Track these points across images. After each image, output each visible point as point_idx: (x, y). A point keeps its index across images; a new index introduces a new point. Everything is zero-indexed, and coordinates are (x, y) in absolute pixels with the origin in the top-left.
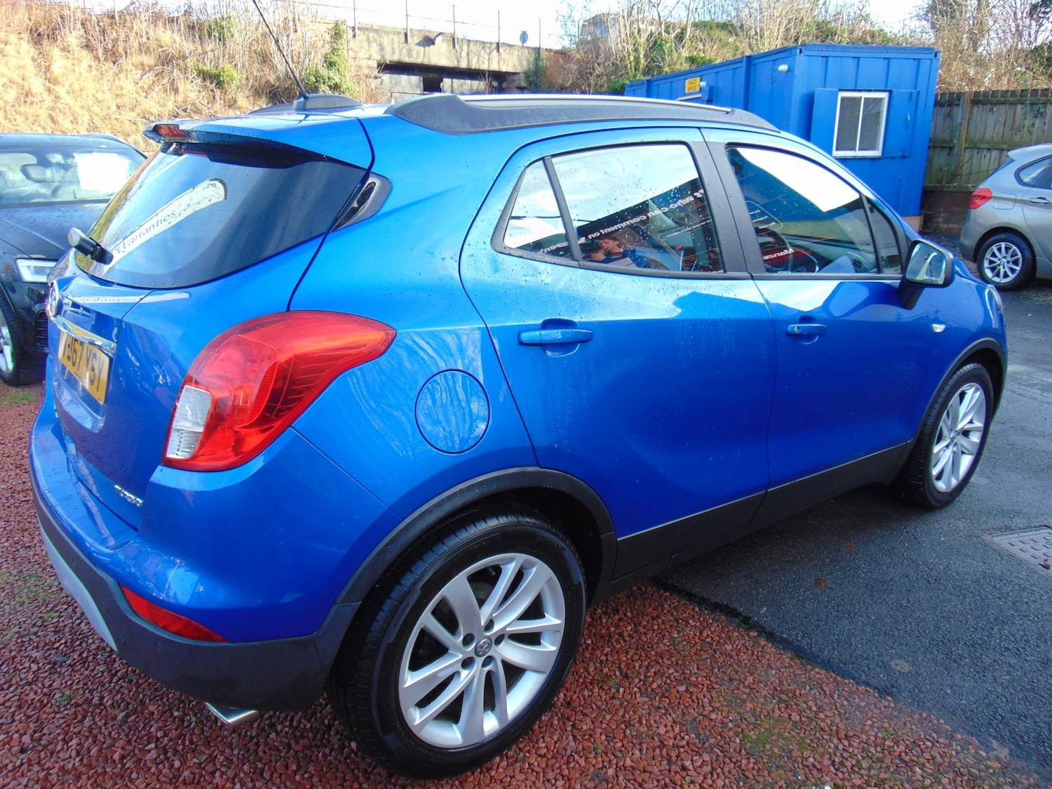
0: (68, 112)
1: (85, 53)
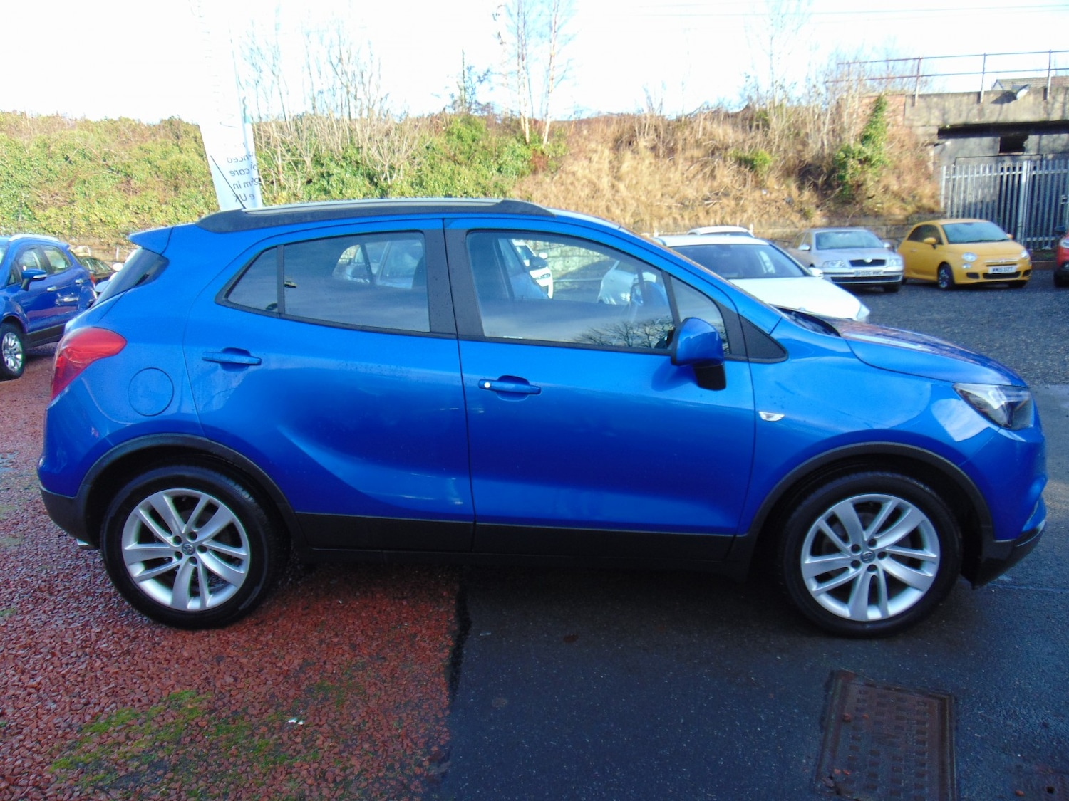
0: (621, 202)
1: (649, 153)
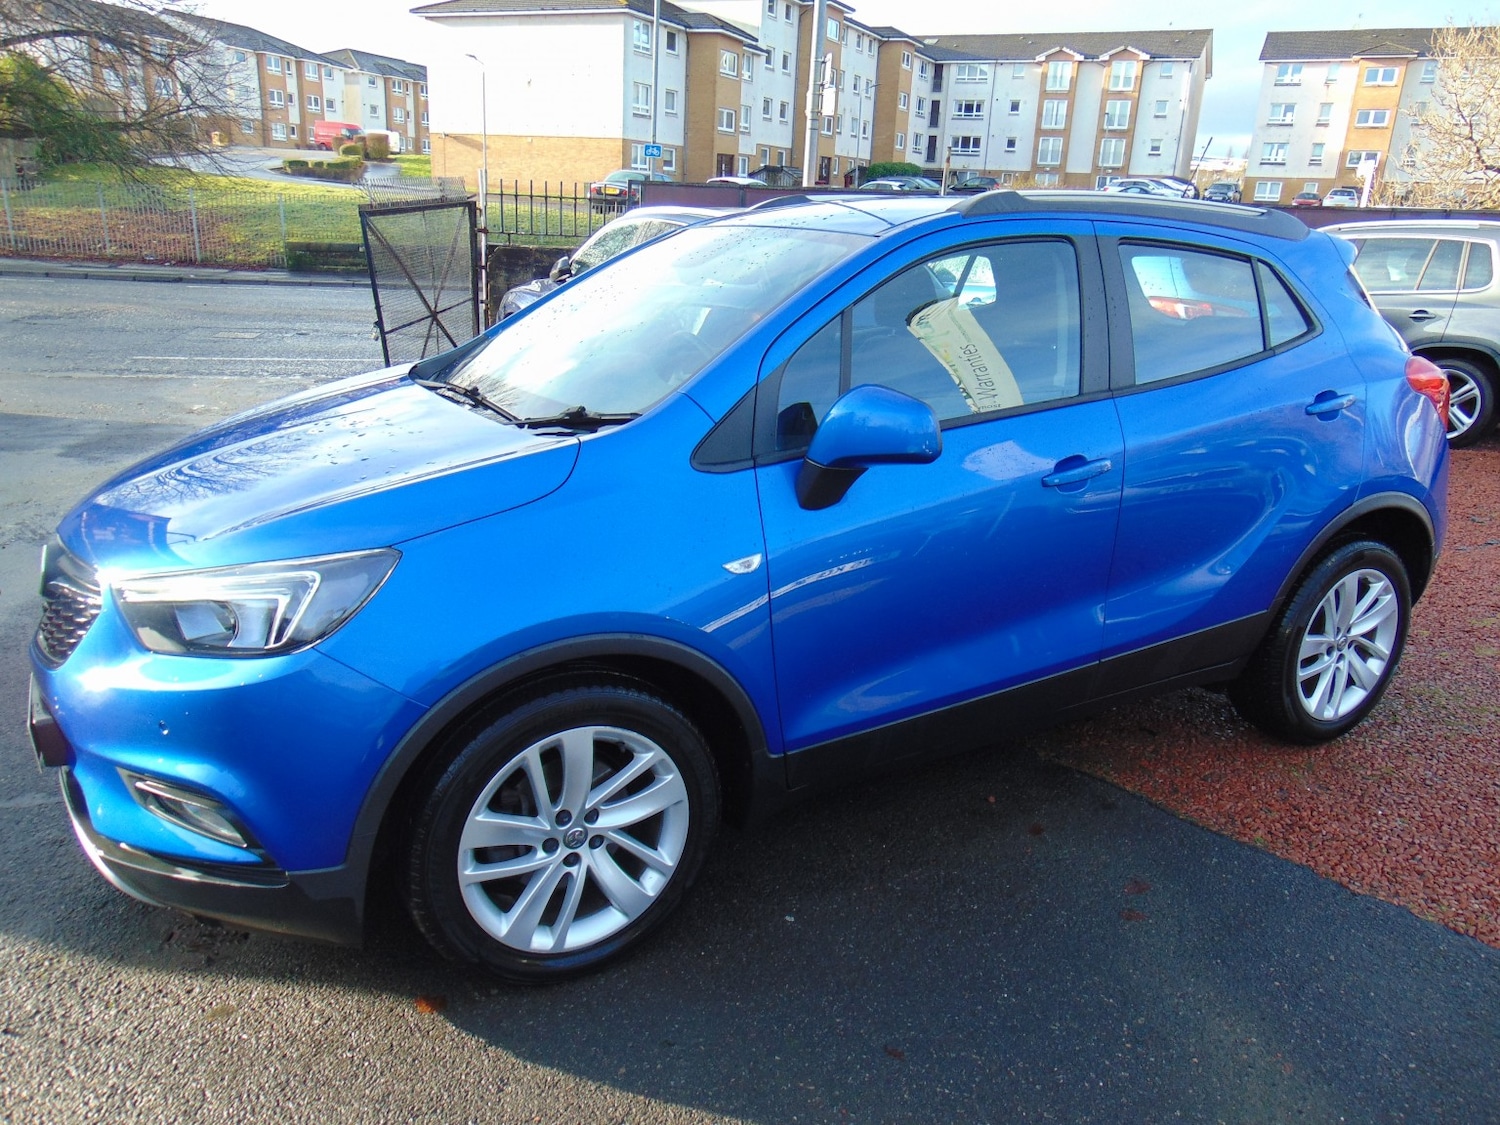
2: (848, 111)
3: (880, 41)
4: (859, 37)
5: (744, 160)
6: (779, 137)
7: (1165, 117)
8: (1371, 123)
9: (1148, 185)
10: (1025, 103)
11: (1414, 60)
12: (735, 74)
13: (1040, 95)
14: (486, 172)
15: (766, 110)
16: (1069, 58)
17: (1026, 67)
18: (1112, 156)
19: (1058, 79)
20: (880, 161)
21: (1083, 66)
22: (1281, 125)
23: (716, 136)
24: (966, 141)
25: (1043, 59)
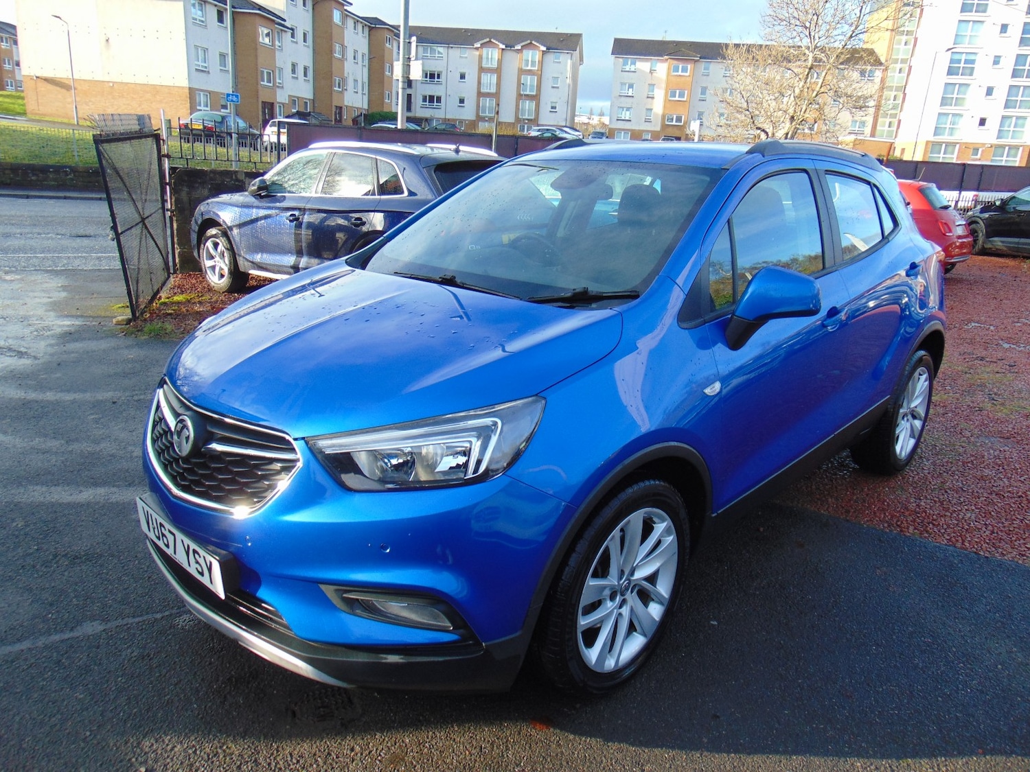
2: (350, 74)
3: (369, 27)
4: (355, 23)
5: (280, 107)
6: (304, 90)
7: (558, 88)
8: (677, 98)
9: (556, 132)
10: (469, 74)
11: (698, 61)
12: (270, 44)
13: (479, 70)
14: (76, 107)
15: (294, 71)
16: (496, 46)
17: (468, 51)
18: (527, 111)
19: (490, 60)
20: (375, 110)
21: (504, 52)
22: (627, 96)
23: (260, 88)
24: (431, 99)
25: (479, 46)
